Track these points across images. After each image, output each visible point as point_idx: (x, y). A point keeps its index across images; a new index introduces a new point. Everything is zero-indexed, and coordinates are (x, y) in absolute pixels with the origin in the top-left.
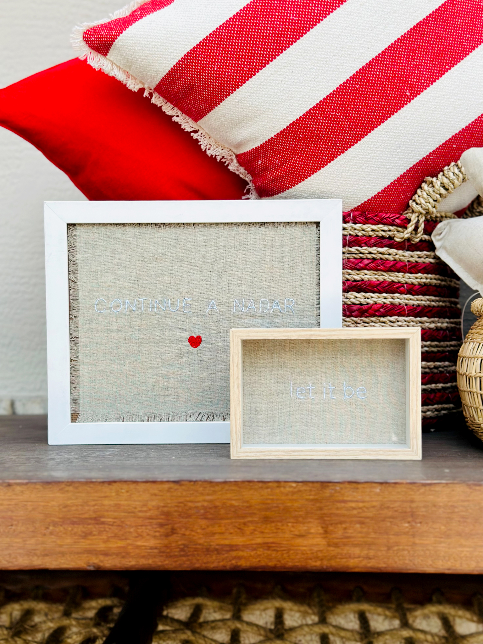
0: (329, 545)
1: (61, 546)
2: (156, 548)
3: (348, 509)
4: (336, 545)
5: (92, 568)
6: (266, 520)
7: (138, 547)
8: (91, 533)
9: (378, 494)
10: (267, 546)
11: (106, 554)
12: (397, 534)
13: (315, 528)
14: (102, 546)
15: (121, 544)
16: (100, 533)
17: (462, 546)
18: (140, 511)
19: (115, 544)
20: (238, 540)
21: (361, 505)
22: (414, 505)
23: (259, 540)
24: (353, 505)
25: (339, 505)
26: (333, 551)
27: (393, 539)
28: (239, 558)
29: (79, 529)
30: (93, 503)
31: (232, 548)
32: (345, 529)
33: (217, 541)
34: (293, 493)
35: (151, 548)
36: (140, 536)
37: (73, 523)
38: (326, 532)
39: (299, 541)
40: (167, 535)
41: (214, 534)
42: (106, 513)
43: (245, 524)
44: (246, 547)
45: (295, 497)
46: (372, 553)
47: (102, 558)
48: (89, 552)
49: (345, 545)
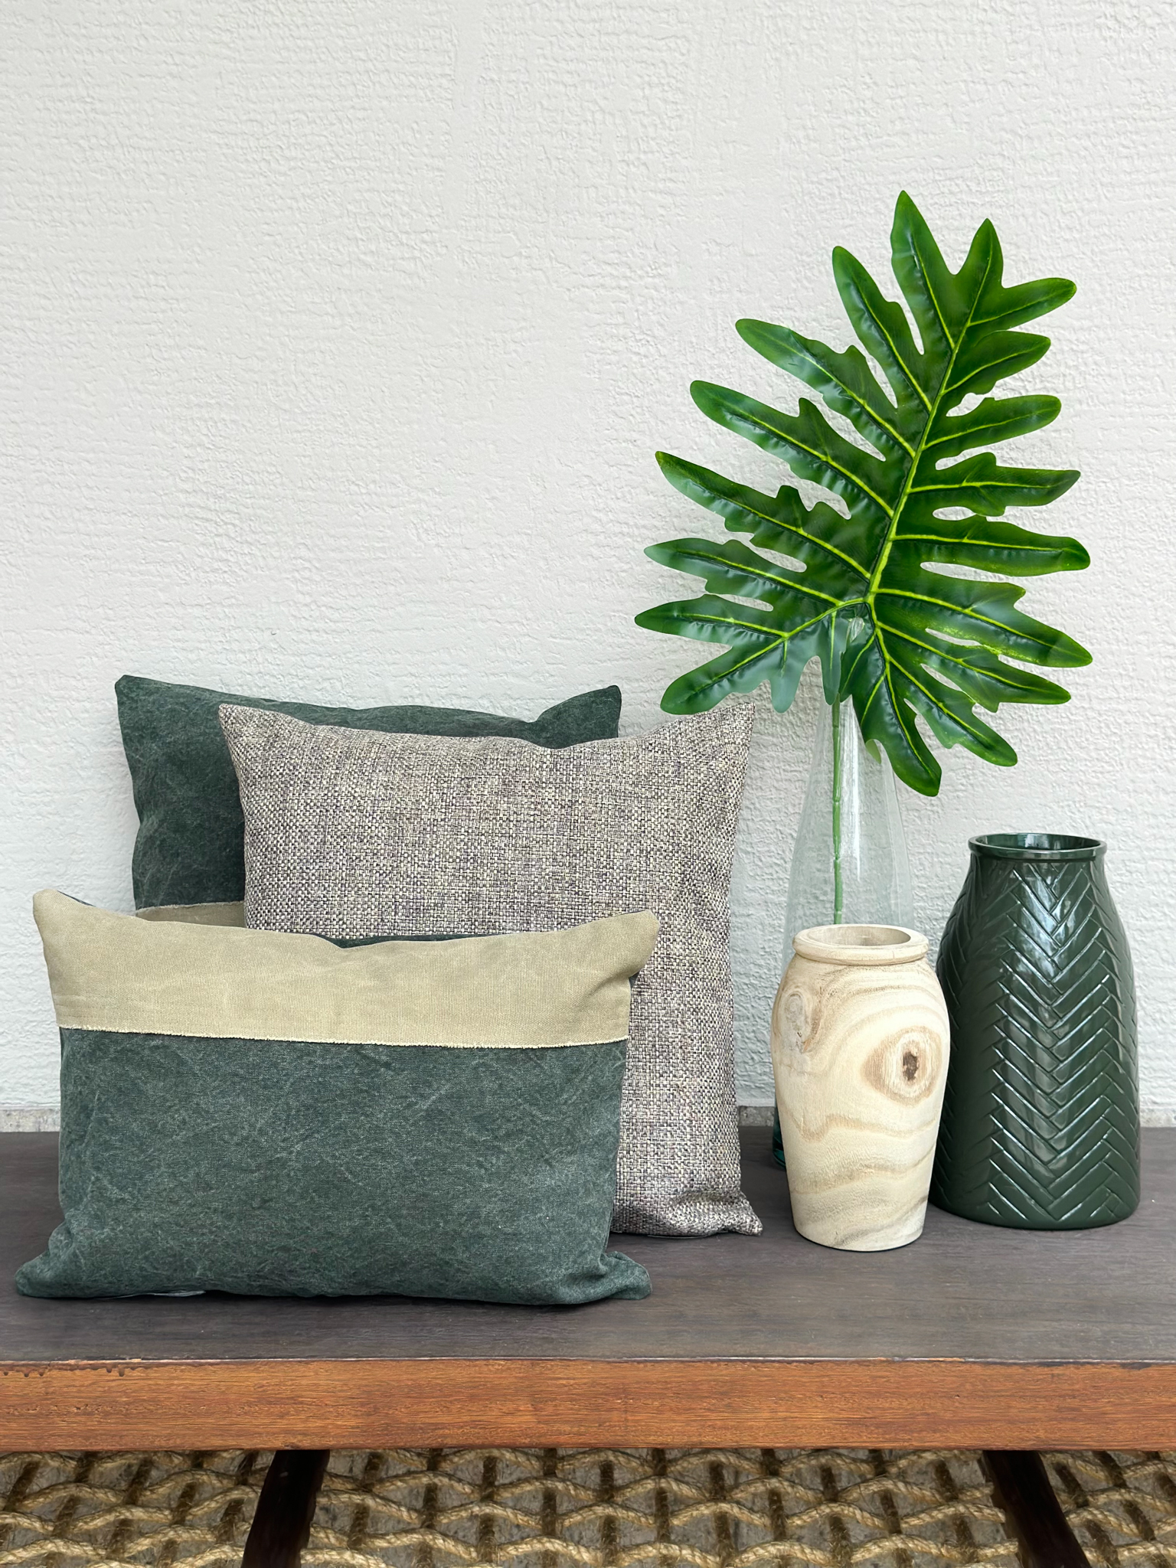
0: (539, 1422)
1: (257, 1426)
2: (358, 1427)
3: (558, 1386)
4: (547, 1422)
5: (289, 1448)
6: (472, 1398)
7: (338, 1427)
8: (288, 1413)
9: (590, 1371)
10: (474, 1424)
11: (305, 1434)
12: (610, 1410)
13: (525, 1406)
14: (300, 1426)
15: (319, 1423)
16: (298, 1413)
17: (674, 1421)
18: (340, 1391)
19: (315, 1424)
20: (445, 1419)
21: (572, 1382)
22: (626, 1381)
23: (466, 1419)
24: (564, 1382)
25: (549, 1382)
26: (544, 1428)
27: (605, 1415)
28: (445, 1436)
29: (276, 1409)
30: (290, 1383)
31: (437, 1426)
32: (556, 1406)
33: (422, 1419)
34: (502, 1371)
35: (353, 1428)
36: (339, 1415)
37: (270, 1403)
38: (536, 1410)
39: (509, 1418)
40: (369, 1415)
41: (417, 1413)
42: (304, 1393)
43: (451, 1402)
44: (452, 1425)
45: (504, 1375)
46: (583, 1429)
47: (300, 1437)
48: (287, 1432)
49: (555, 1422)
